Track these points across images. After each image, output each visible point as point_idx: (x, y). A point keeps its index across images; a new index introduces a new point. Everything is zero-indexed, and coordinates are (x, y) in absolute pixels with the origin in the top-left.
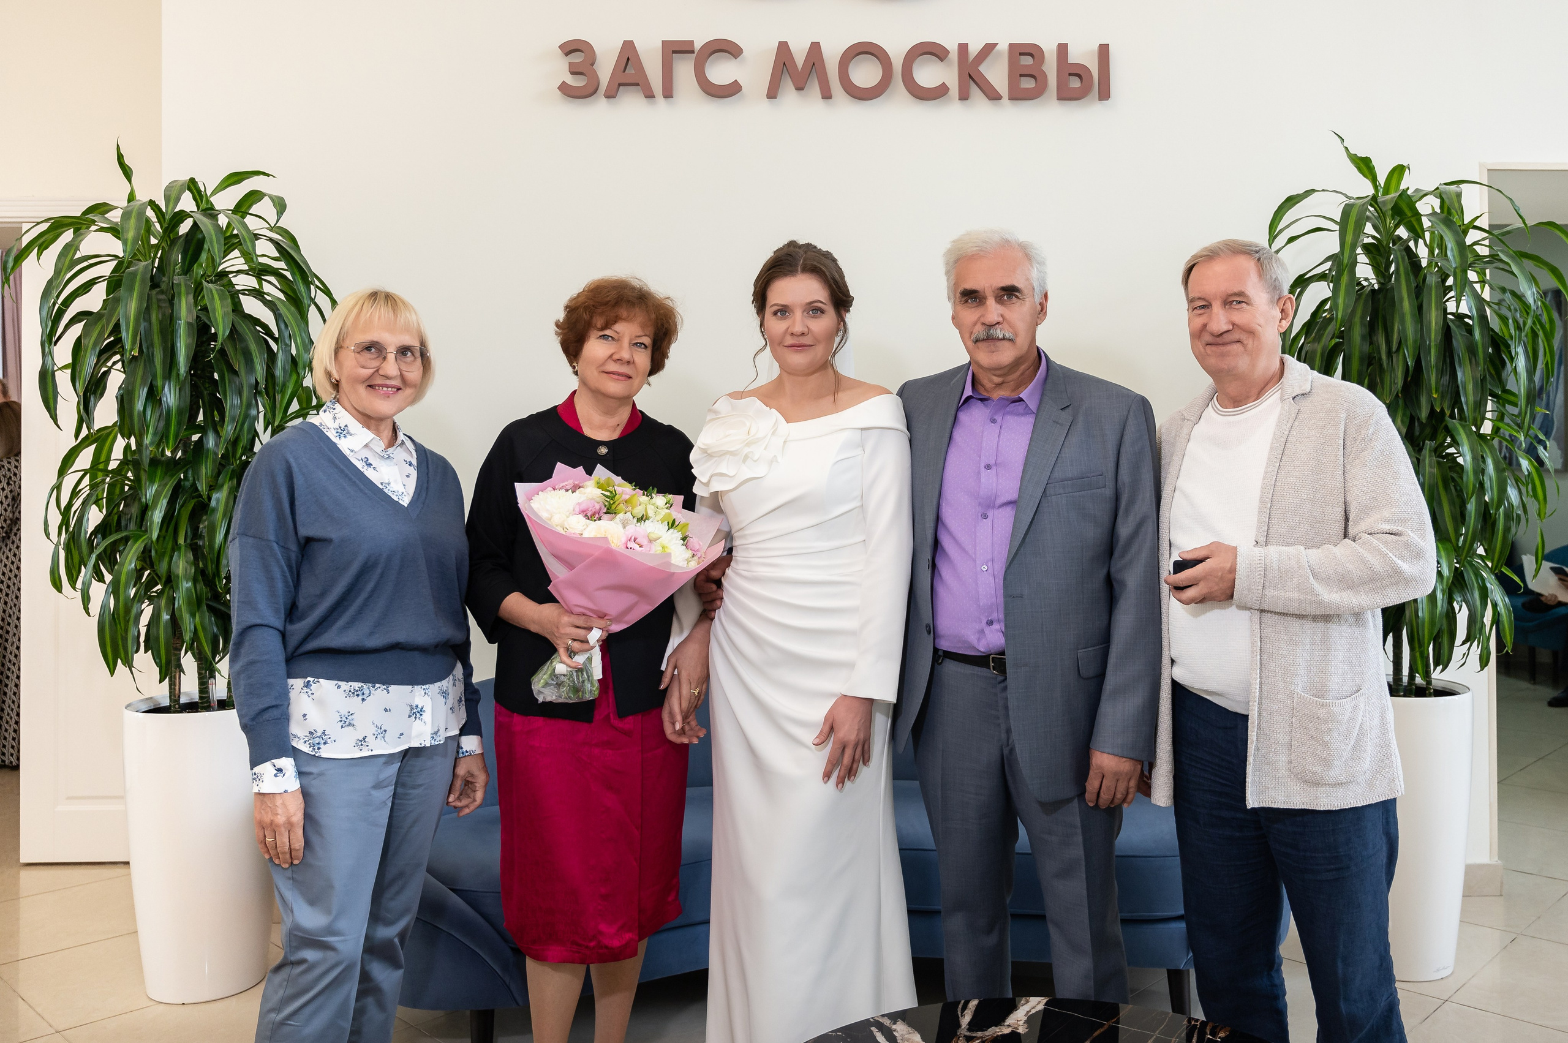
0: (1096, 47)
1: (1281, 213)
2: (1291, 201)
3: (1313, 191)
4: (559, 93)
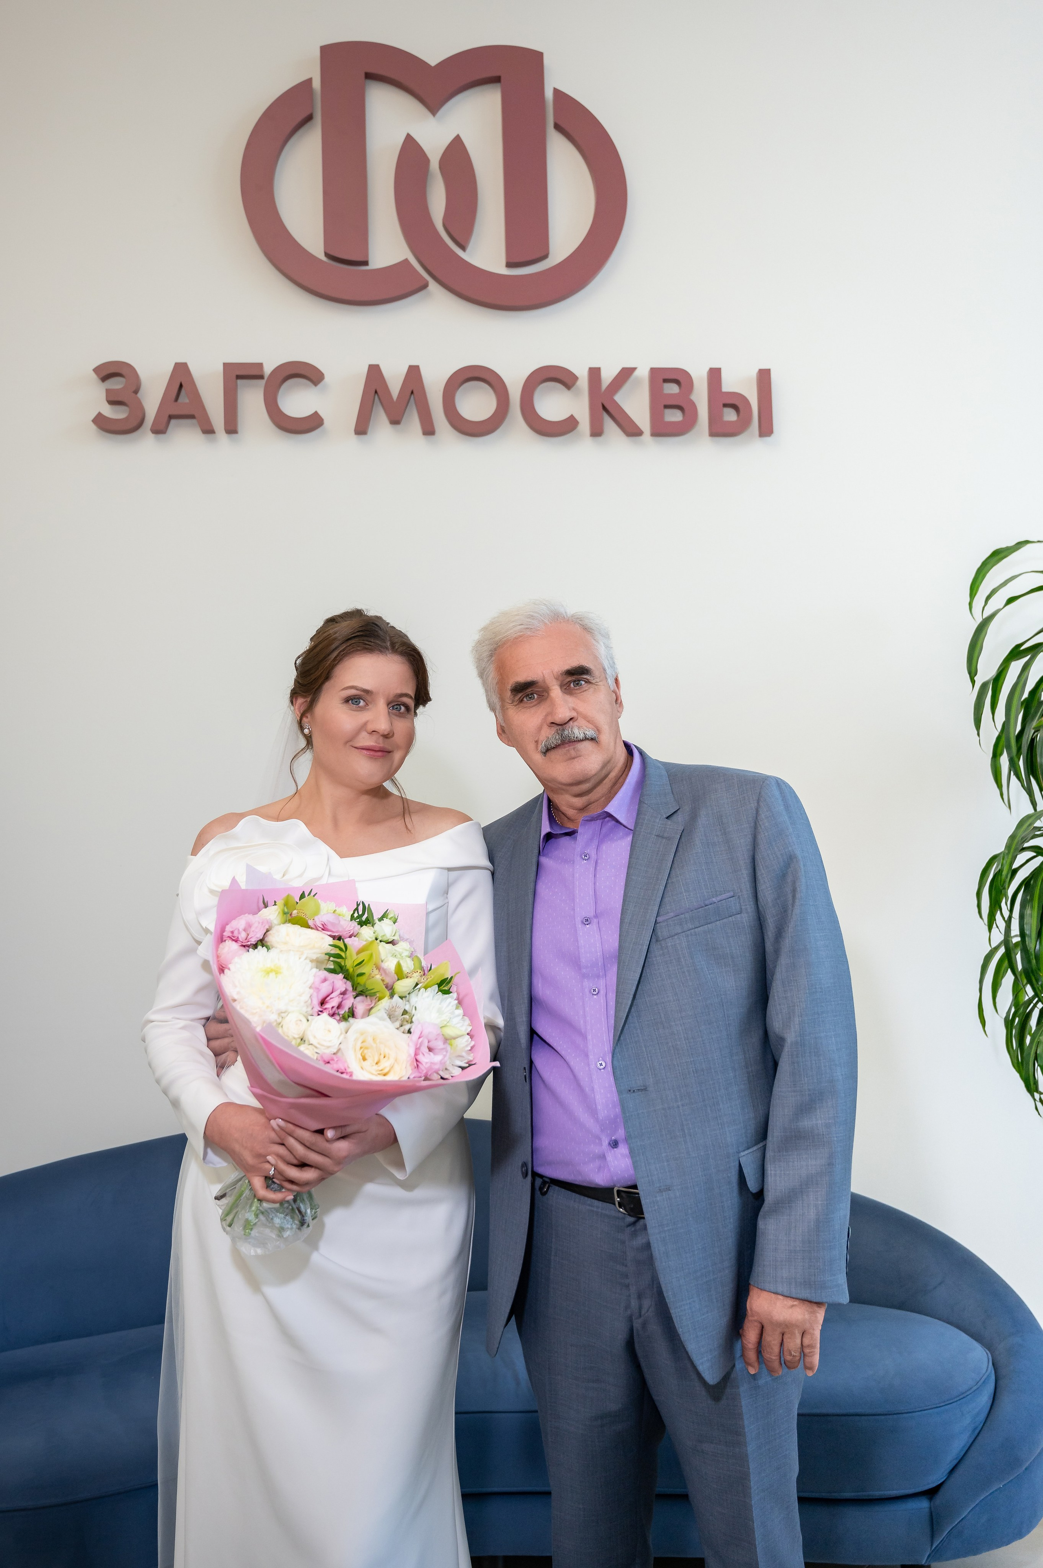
0: (754, 373)
1: (985, 569)
2: (998, 555)
3: (1027, 542)
4: (93, 427)
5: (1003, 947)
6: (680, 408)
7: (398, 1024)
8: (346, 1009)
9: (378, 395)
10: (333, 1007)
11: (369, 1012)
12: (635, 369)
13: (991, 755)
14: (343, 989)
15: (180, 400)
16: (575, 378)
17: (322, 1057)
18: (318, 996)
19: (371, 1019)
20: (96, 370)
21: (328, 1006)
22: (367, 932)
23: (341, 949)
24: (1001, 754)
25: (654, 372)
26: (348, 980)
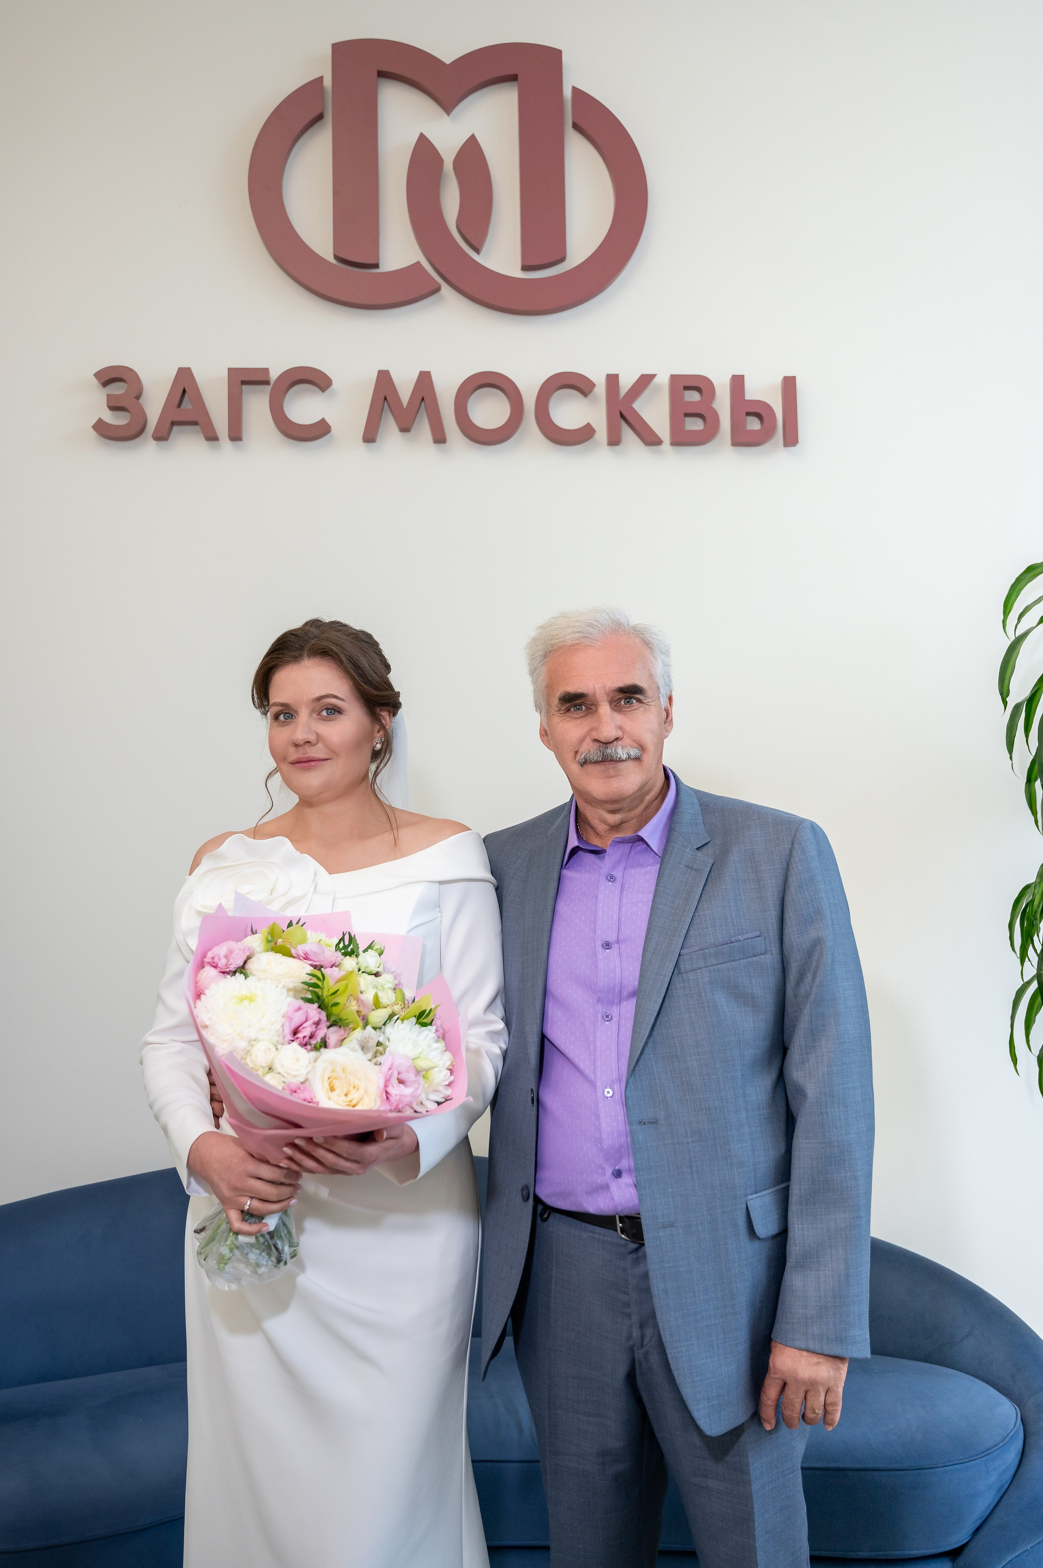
0: (779, 381)
1: (1019, 586)
2: (1032, 572)
4: (94, 433)
5: (1036, 981)
6: (701, 416)
7: (370, 1055)
8: (319, 1039)
9: (387, 401)
10: (304, 1037)
11: (341, 1042)
12: (654, 376)
13: (1025, 781)
14: (317, 1019)
15: (183, 406)
16: (592, 385)
17: (288, 1086)
18: (290, 1026)
19: (343, 1049)
20: (97, 375)
21: (300, 1035)
22: (349, 963)
23: (318, 979)
24: (1036, 780)
25: (674, 378)
26: (322, 1009)
